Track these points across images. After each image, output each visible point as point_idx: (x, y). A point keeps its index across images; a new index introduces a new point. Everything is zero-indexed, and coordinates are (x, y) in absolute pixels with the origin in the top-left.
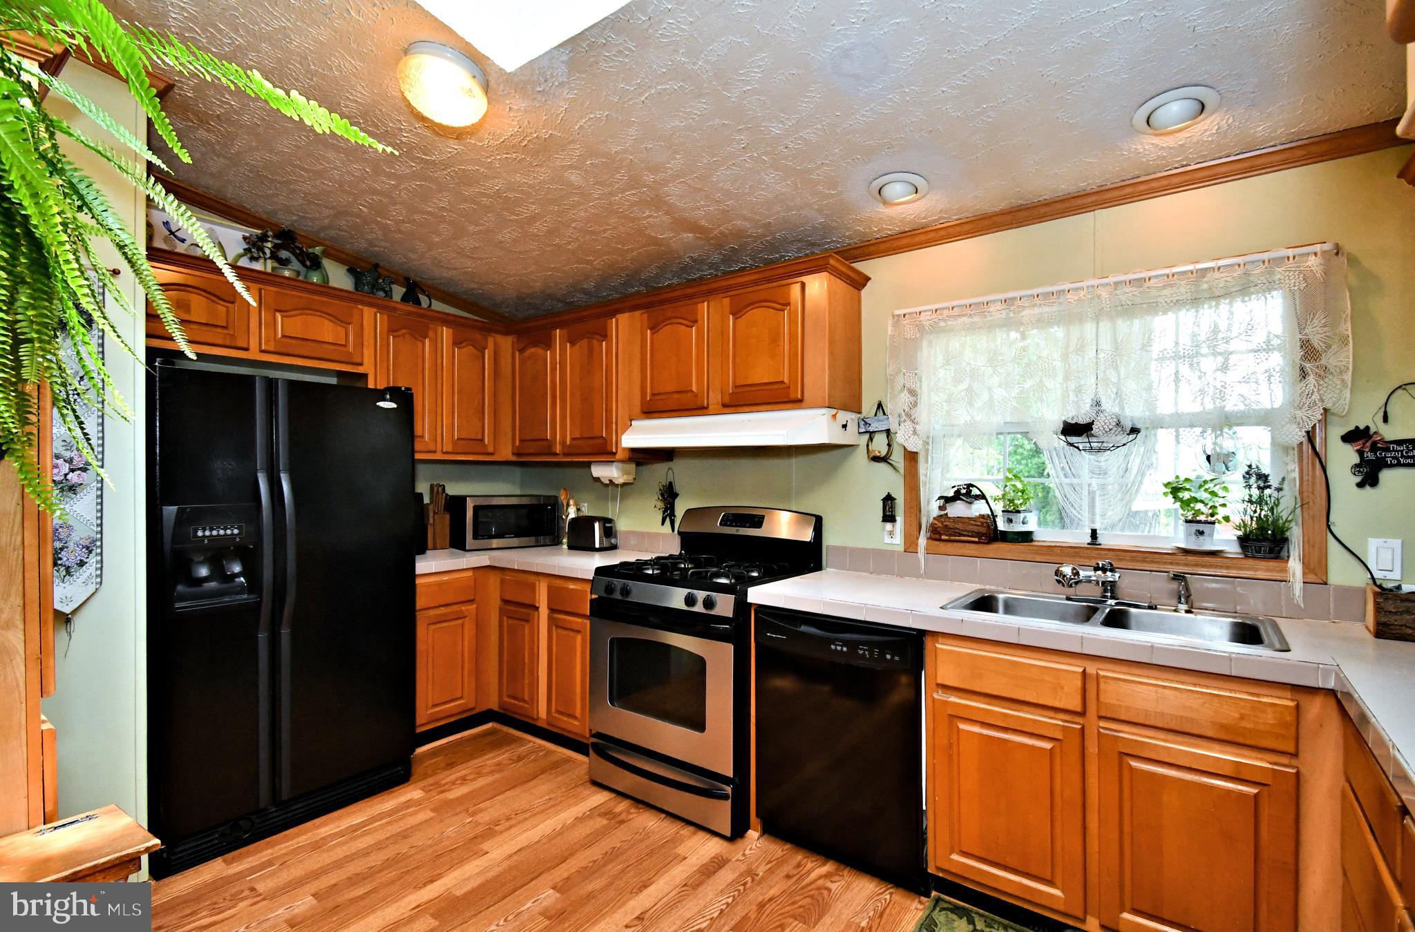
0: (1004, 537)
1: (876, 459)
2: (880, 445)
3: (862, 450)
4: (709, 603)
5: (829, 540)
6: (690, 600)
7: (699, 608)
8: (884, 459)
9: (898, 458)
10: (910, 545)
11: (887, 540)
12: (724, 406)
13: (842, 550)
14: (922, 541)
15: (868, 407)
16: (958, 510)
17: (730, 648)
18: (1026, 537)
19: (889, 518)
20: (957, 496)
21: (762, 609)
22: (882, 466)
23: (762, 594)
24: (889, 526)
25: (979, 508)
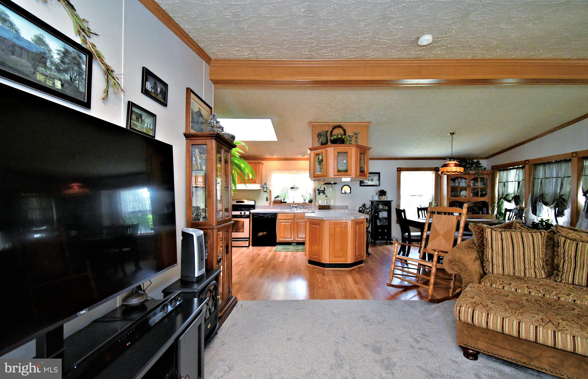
0: (283, 202)
1: (265, 191)
2: (265, 190)
3: (262, 190)
4: (245, 213)
5: (256, 205)
6: (241, 213)
7: (243, 214)
8: (266, 192)
9: (268, 191)
10: (270, 204)
11: (266, 204)
12: (241, 183)
13: (258, 206)
14: (272, 204)
15: (263, 184)
16: (277, 199)
17: (249, 219)
18: (285, 202)
19: (267, 200)
20: (277, 197)
21: (253, 214)
22: (266, 193)
23: (252, 211)
24: (267, 202)
25: (280, 199)
